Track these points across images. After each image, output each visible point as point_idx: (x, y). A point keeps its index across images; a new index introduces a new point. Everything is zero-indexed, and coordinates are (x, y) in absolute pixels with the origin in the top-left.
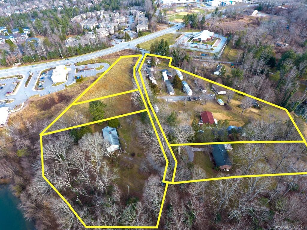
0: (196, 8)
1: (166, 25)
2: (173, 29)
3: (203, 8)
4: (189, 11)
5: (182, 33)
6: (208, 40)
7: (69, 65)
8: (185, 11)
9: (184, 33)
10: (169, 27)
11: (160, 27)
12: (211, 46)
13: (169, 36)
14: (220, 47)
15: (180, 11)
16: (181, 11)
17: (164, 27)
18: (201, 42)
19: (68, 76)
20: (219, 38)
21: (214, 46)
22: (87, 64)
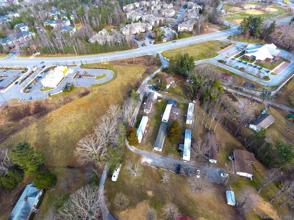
0: (275, 6)
1: (219, 27)
2: (226, 33)
3: (285, 6)
4: (263, 9)
5: (234, 42)
6: (267, 60)
7: (75, 66)
8: (256, 9)
9: (236, 43)
10: (220, 30)
11: (209, 28)
12: (268, 72)
13: (213, 43)
14: (282, 77)
15: (249, 8)
16: (251, 8)
17: (214, 30)
18: (255, 62)
19: (63, 80)
20: (288, 59)
21: (272, 74)
22: (93, 67)
